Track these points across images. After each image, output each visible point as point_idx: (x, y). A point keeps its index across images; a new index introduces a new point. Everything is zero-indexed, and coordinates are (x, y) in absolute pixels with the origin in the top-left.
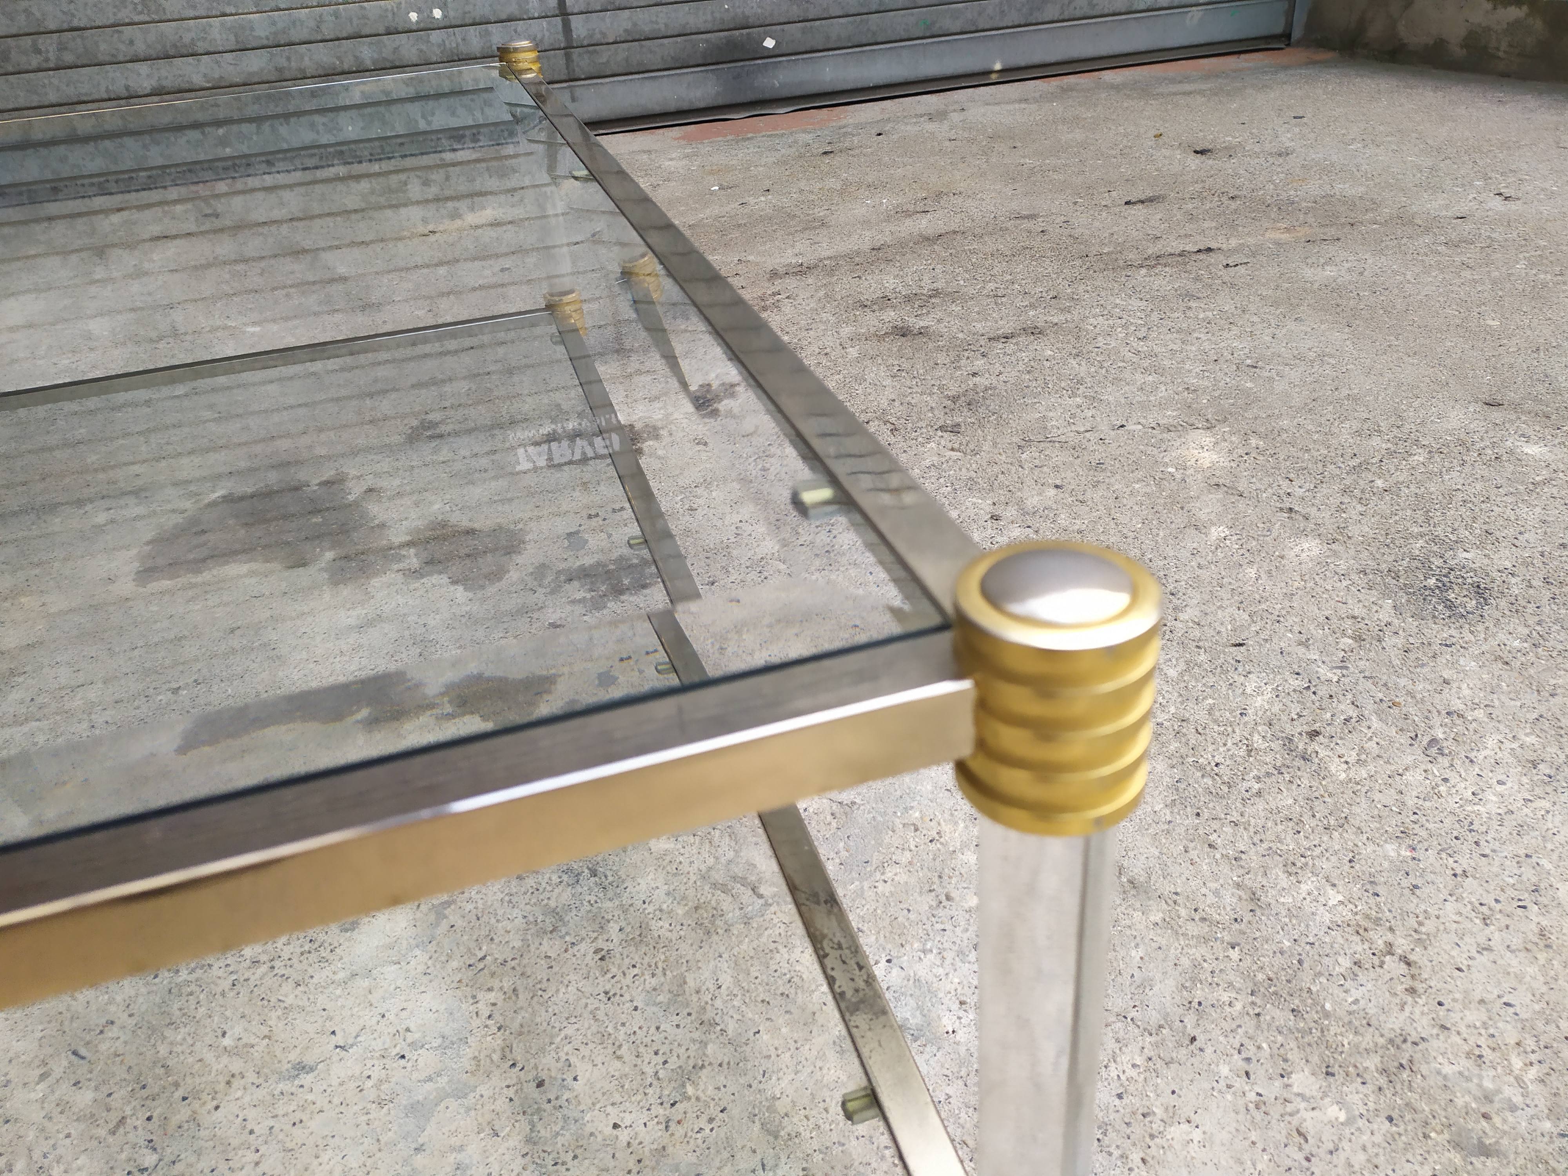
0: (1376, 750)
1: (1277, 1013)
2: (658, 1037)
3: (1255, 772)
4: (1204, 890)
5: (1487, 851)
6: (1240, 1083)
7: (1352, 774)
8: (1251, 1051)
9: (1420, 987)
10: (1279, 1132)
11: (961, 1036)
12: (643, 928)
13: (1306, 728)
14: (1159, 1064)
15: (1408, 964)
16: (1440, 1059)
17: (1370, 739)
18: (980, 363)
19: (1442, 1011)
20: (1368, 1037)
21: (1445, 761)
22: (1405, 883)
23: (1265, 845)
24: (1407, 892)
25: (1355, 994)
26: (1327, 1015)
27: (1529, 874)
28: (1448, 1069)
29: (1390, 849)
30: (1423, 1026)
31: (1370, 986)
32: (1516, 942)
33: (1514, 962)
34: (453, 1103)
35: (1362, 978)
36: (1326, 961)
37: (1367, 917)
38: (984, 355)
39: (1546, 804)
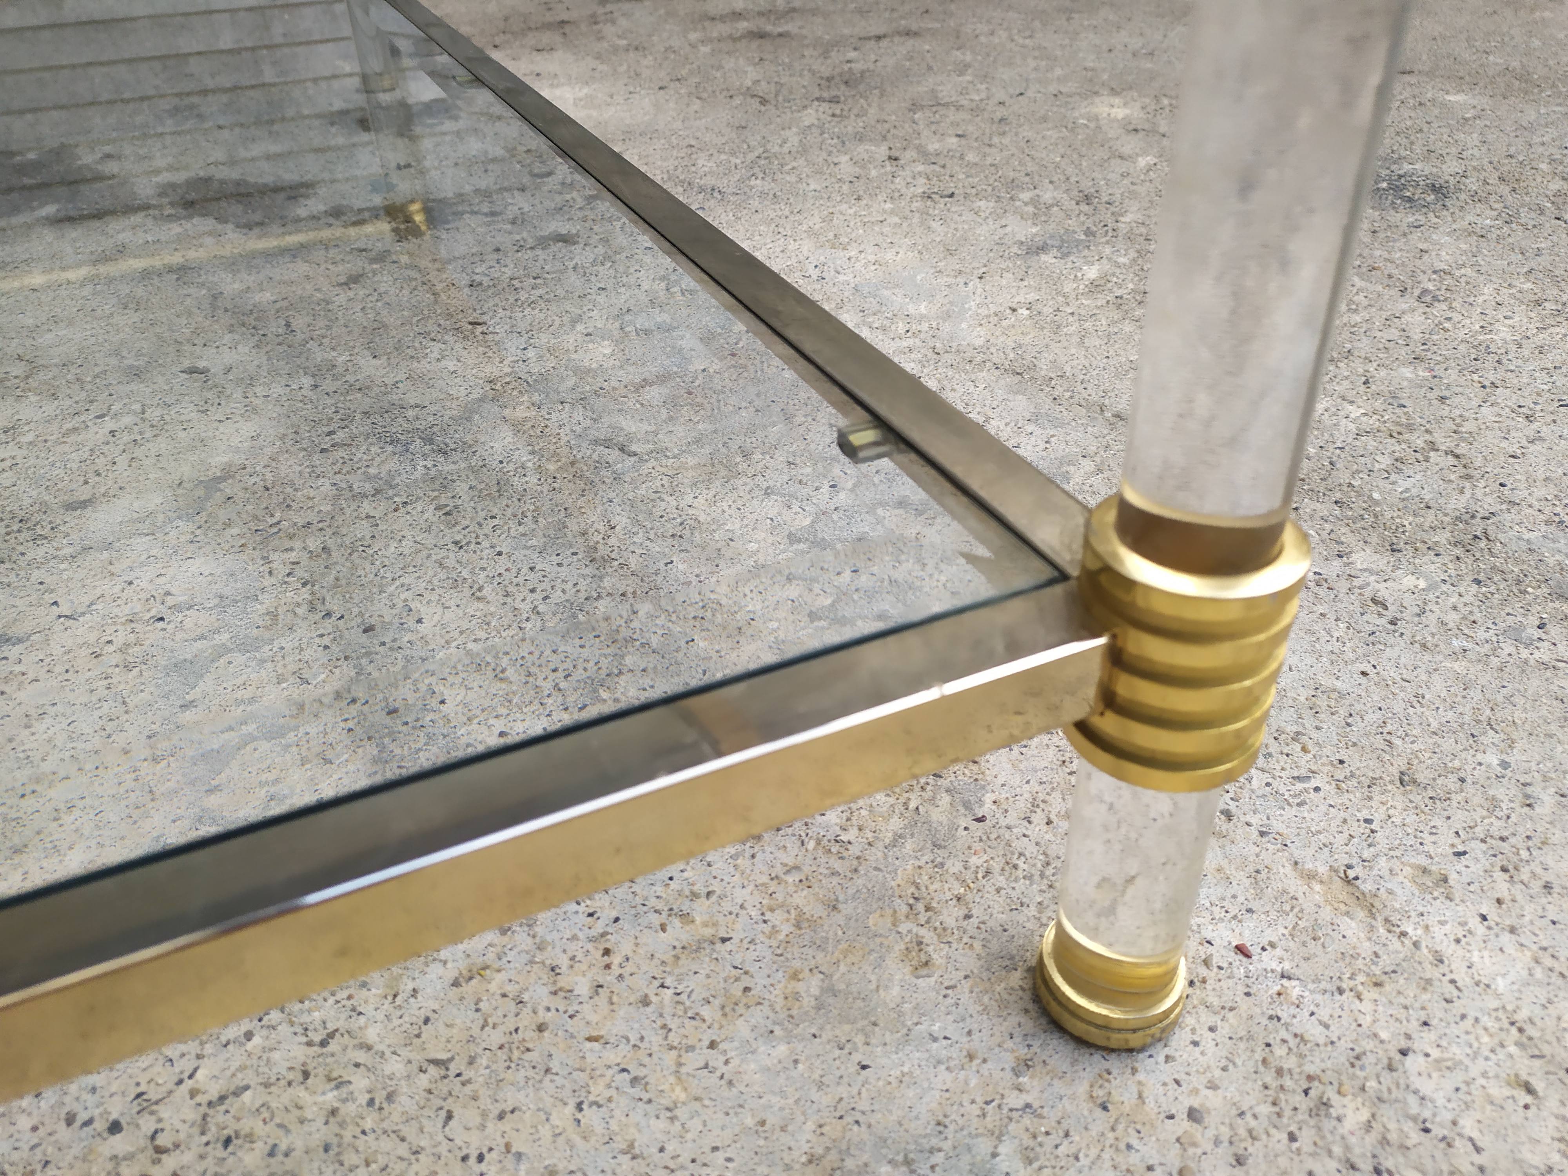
2: (531, 576)
5: (1512, 367)
9: (1476, 473)
10: (1350, 604)
12: (501, 487)
15: (1457, 456)
16: (1517, 528)
18: (852, 55)
19: (1506, 491)
20: (1431, 517)
21: (1443, 306)
22: (1431, 396)
24: (1435, 402)
25: (1404, 484)
26: (1377, 503)
28: (1529, 535)
29: (1407, 372)
30: (1489, 503)
31: (1418, 477)
34: (239, 659)
36: (1362, 460)
37: (1398, 424)
38: (855, 49)
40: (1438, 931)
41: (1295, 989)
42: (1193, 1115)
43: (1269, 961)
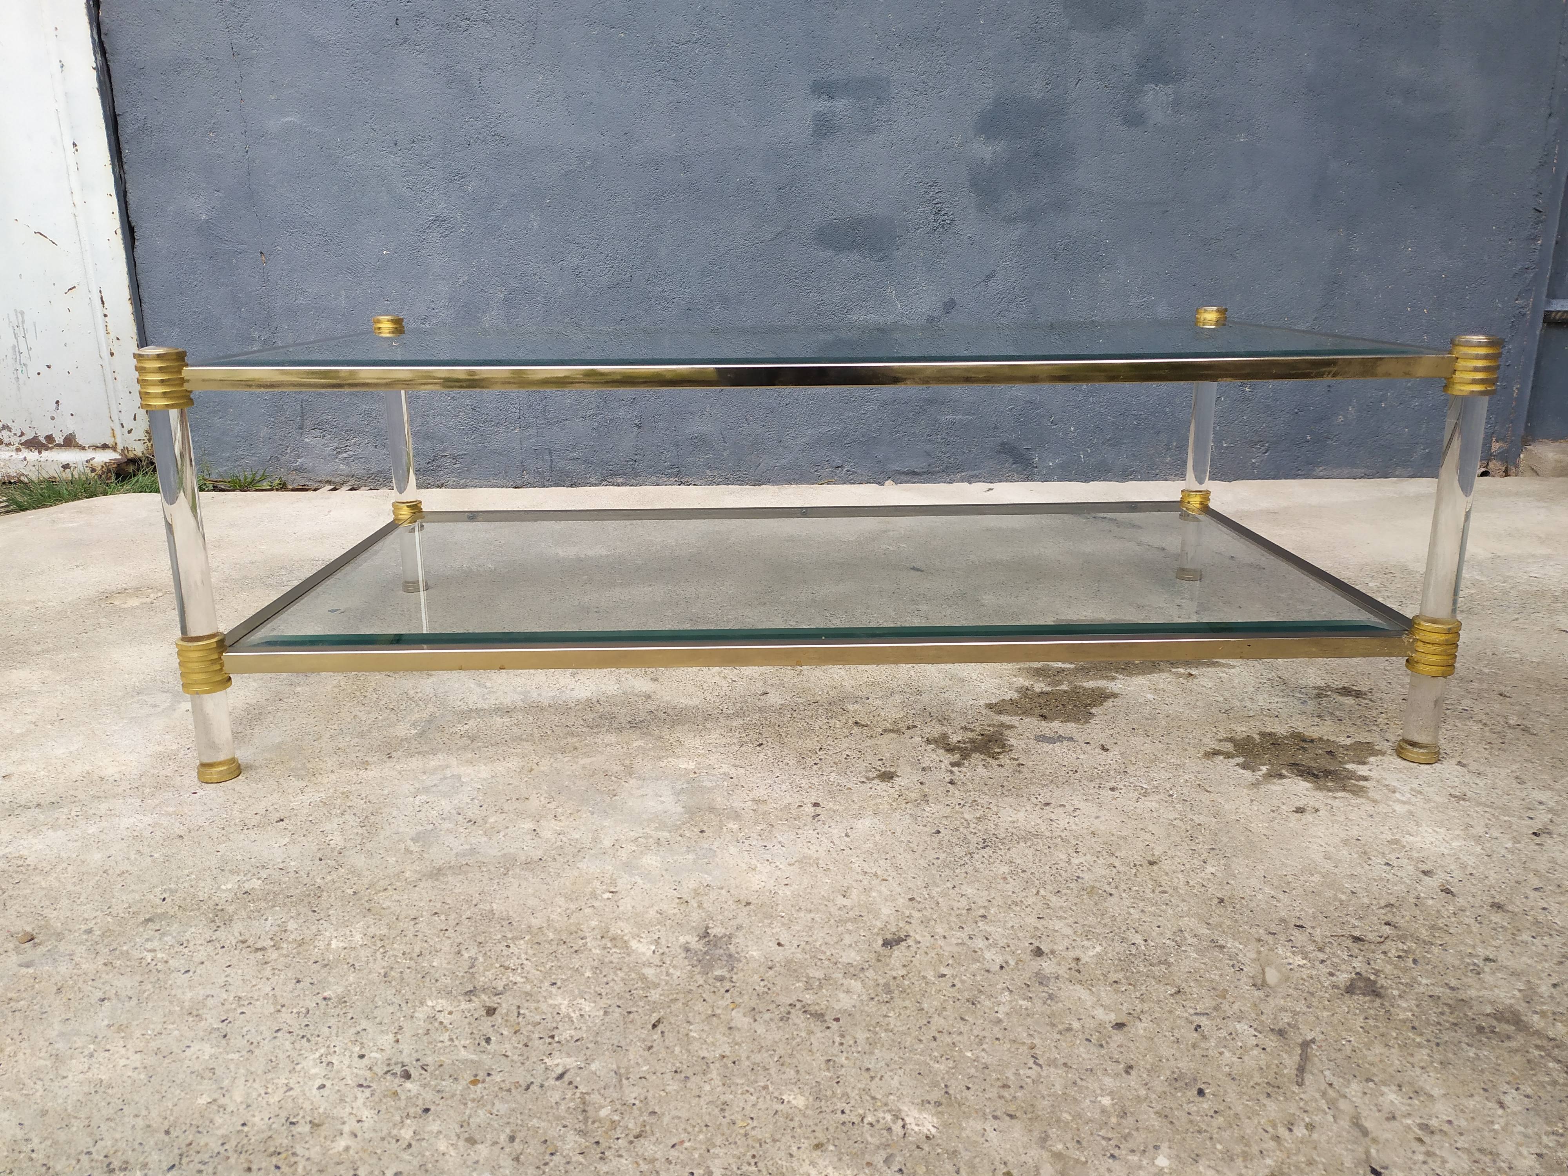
0: (435, 1035)
1: (298, 891)
3: (481, 960)
4: (405, 897)
5: (279, 1034)
6: (281, 866)
7: (425, 1008)
8: (291, 874)
9: (241, 946)
10: (245, 868)
11: (410, 799)
13: (501, 1010)
14: (323, 847)
15: (258, 949)
16: (200, 931)
17: (451, 1040)
19: (219, 946)
21: (380, 1070)
23: (410, 935)
24: (301, 976)
25: (270, 921)
26: (273, 906)
27: (239, 1043)
28: (192, 930)
30: (221, 935)
31: (267, 928)
32: (210, 1002)
33: (202, 991)
35: (276, 928)
36: (302, 921)
39: (274, 1099)
40: (148, 819)
41: (176, 796)
42: (182, 775)
43: (186, 796)
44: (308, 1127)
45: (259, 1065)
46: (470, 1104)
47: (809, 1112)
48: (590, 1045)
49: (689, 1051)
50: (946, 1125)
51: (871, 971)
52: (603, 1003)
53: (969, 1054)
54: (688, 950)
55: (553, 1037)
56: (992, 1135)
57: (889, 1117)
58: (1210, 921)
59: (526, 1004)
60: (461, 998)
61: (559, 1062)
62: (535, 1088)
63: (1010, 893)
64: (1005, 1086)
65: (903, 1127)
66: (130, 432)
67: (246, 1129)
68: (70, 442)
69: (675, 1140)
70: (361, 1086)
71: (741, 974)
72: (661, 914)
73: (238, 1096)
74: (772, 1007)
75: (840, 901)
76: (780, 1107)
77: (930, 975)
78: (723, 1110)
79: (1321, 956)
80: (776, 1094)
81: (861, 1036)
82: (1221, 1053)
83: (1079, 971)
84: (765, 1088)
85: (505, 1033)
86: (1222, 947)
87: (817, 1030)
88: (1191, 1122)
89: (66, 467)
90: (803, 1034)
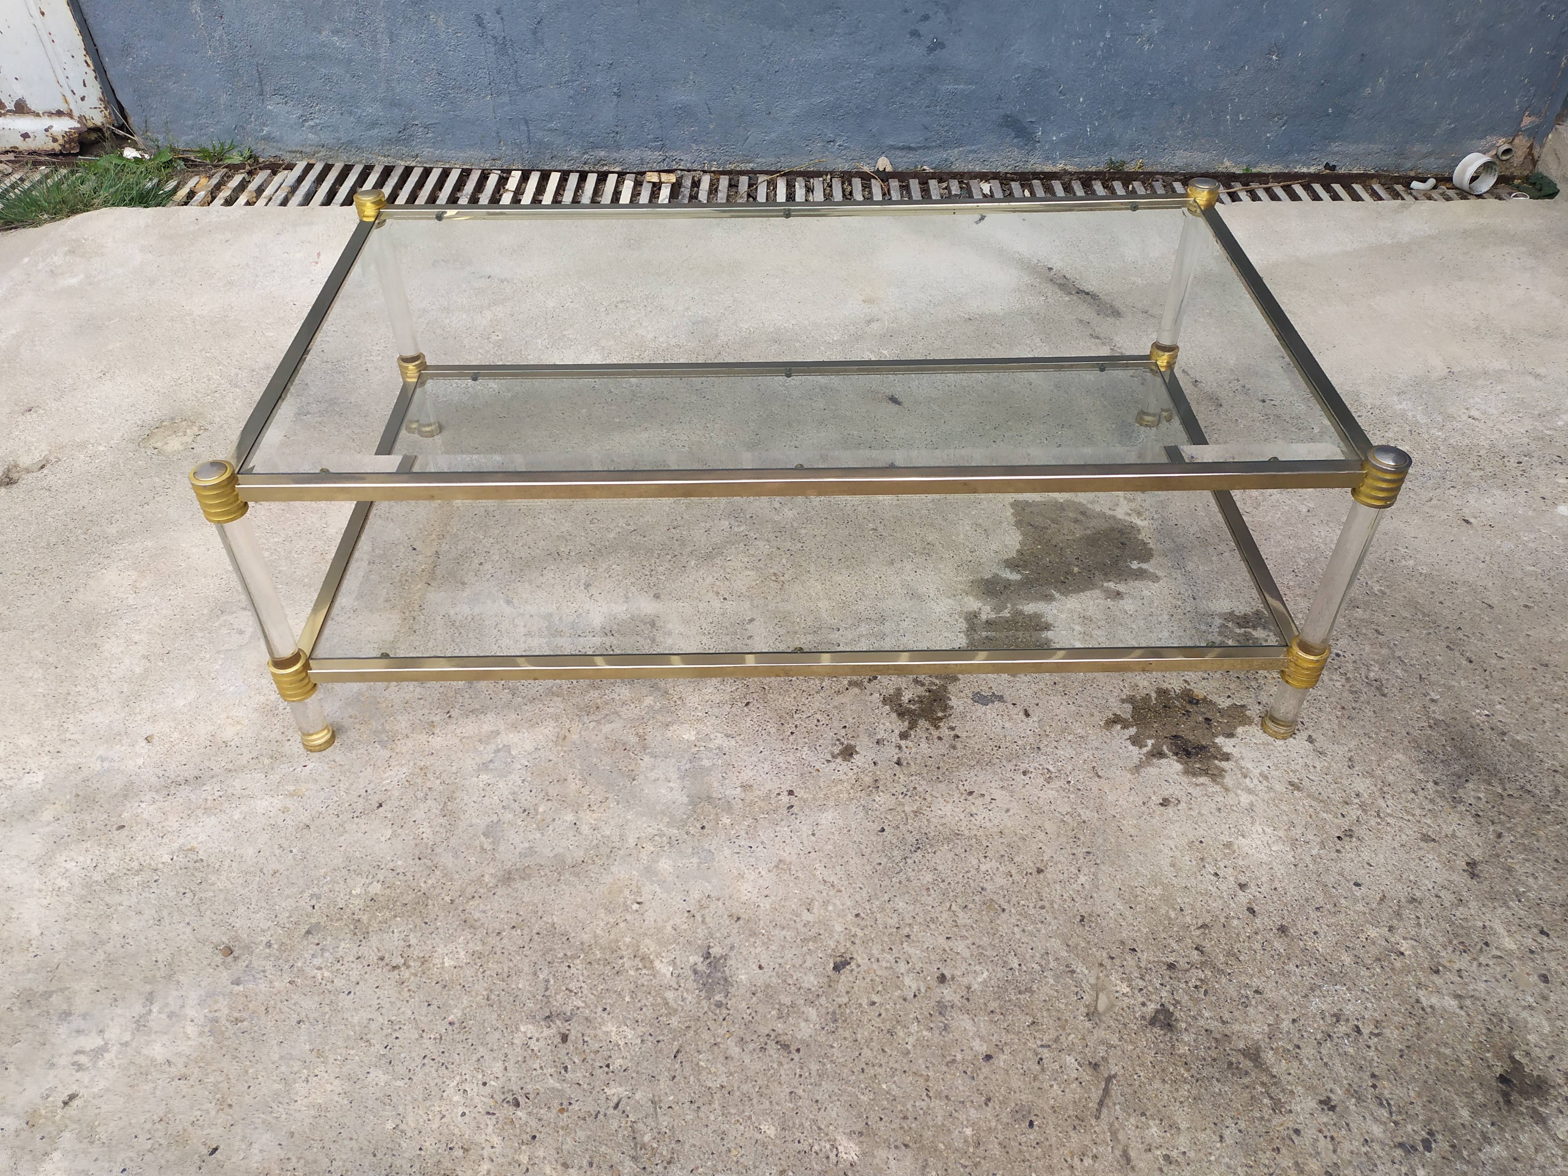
0: (530, 1062)
1: (410, 898)
3: (552, 982)
4: (489, 907)
5: (426, 1061)
6: (391, 865)
7: (520, 1034)
8: (401, 877)
9: (381, 963)
10: (365, 868)
11: (475, 779)
13: (572, 1037)
14: (418, 841)
15: (394, 967)
16: (348, 945)
17: (541, 1068)
19: (365, 964)
20: (375, 925)
21: (499, 1097)
22: (435, 1002)
23: (499, 953)
24: (429, 999)
25: (396, 934)
26: (395, 916)
27: (401, 1069)
28: (342, 945)
30: (364, 950)
31: (396, 943)
32: (373, 1026)
33: (365, 1015)
35: (402, 943)
36: (419, 934)
39: (435, 1126)
40: (276, 801)
41: (291, 769)
42: (289, 740)
43: (299, 769)
44: (461, 1151)
45: (418, 1093)
46: (561, 1132)
47: (778, 1141)
48: (634, 1075)
49: (699, 1080)
50: (864, 1154)
51: (824, 998)
52: (641, 1030)
53: (884, 1086)
54: (695, 972)
55: (608, 1066)
56: (892, 1163)
57: (828, 1146)
58: (1070, 943)
59: (588, 1031)
60: (542, 1023)
61: (615, 1091)
62: (601, 1116)
63: (930, 908)
64: (905, 1118)
65: (837, 1155)
66: (83, 99)
67: (423, 1153)
68: (21, 108)
69: (692, 1167)
70: (488, 1113)
71: (734, 1000)
72: (675, 930)
73: (411, 1121)
74: (754, 1037)
75: (806, 916)
76: (759, 1136)
77: (865, 1002)
78: (722, 1139)
79: (1141, 984)
80: (756, 1124)
81: (814, 1067)
82: (1051, 1086)
83: (968, 999)
84: (750, 1118)
85: (576, 1061)
86: (1073, 972)
87: (784, 1061)
88: (1020, 1151)
89: (25, 136)
90: (775, 1066)
